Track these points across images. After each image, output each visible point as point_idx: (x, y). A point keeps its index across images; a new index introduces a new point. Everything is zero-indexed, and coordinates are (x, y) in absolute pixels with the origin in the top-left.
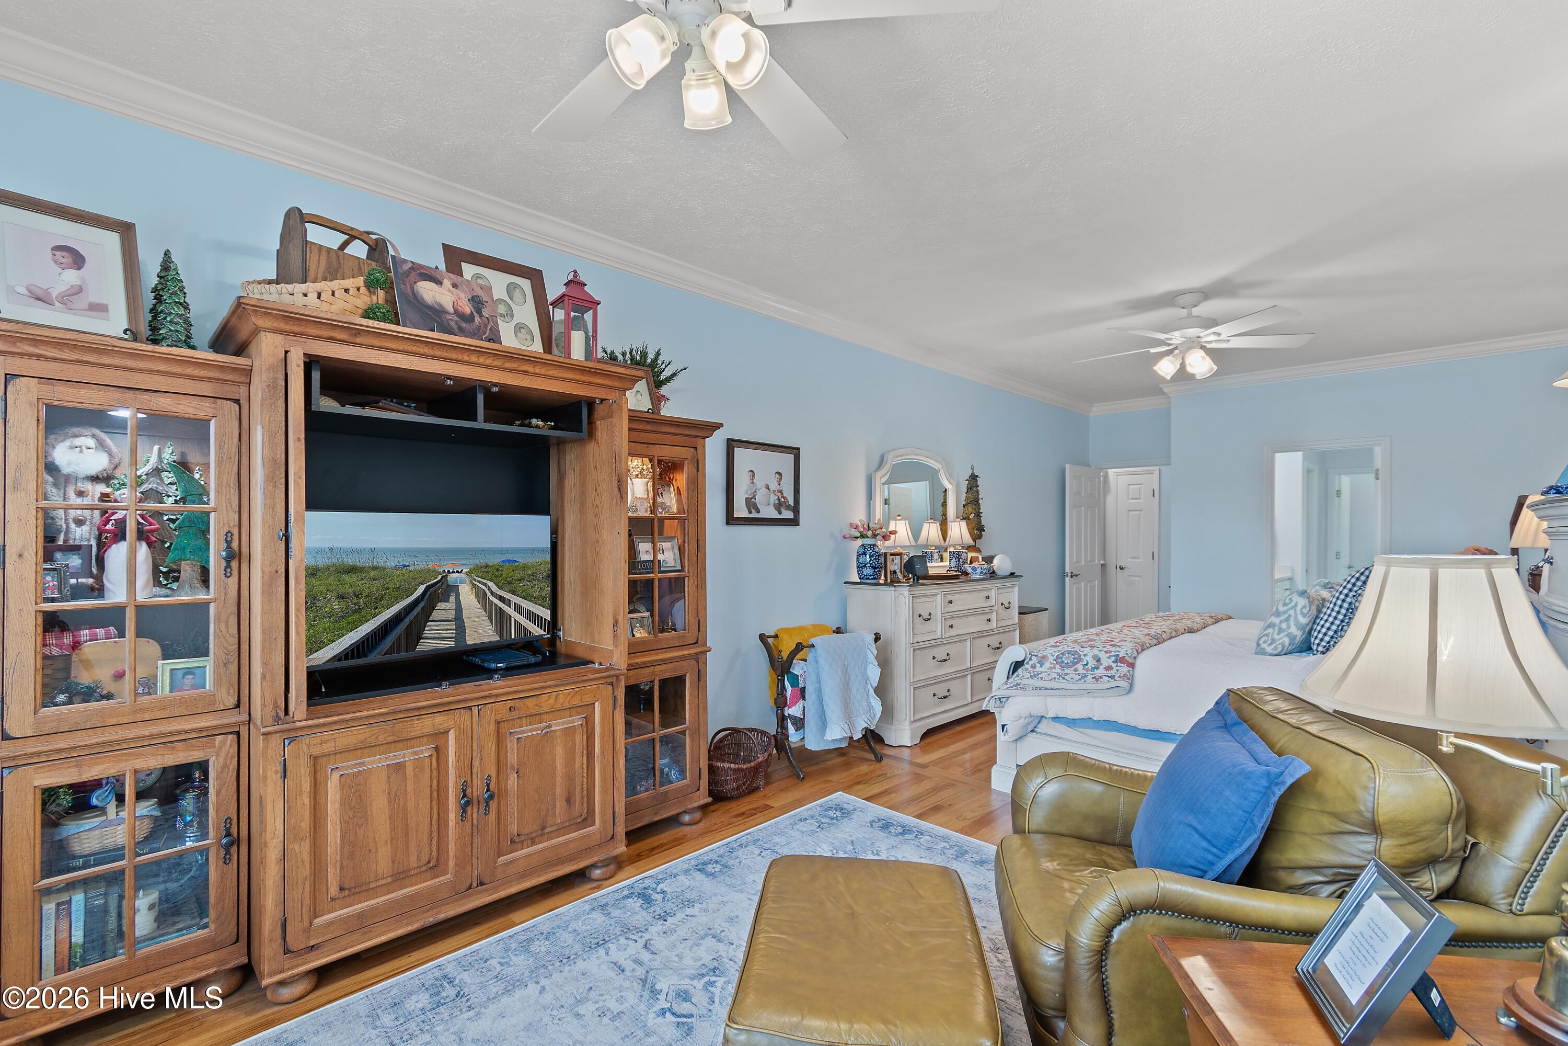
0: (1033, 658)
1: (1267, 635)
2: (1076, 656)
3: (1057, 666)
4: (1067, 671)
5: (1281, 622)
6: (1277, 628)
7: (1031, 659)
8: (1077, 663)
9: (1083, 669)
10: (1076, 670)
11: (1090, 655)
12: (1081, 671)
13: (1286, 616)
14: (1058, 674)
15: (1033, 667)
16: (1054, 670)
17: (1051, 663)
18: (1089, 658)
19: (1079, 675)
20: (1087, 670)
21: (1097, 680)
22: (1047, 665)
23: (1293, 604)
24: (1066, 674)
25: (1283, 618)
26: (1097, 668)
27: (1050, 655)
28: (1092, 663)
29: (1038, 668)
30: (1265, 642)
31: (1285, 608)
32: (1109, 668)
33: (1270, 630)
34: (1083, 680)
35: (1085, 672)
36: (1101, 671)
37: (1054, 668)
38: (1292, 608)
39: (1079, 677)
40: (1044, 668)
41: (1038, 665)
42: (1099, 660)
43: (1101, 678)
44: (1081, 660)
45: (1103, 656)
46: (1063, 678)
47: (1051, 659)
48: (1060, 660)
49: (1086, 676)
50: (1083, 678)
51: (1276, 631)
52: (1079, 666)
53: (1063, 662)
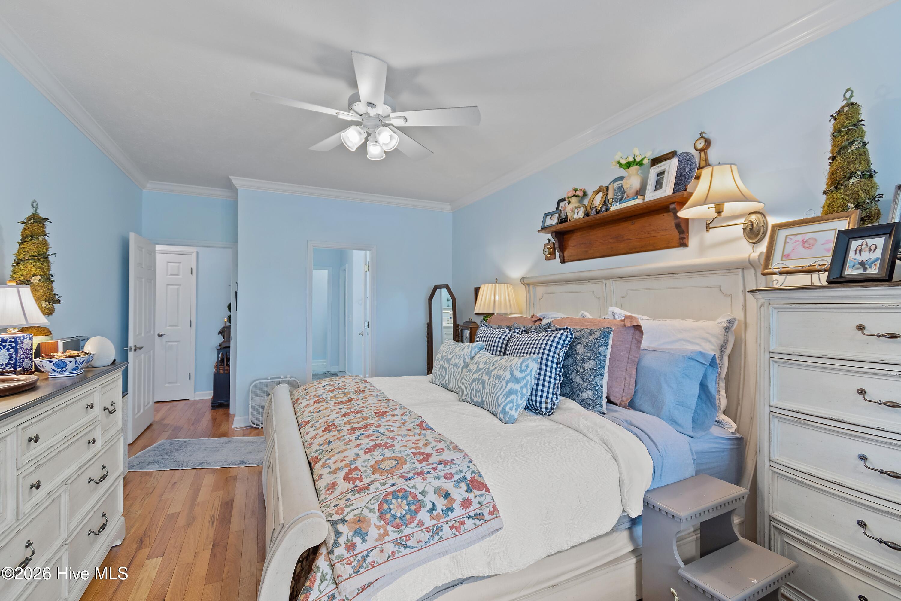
0: (340, 527)
1: (512, 402)
2: (410, 498)
3: (389, 528)
4: (407, 531)
5: (522, 388)
6: (519, 394)
7: (338, 534)
8: (417, 511)
9: (432, 518)
10: (421, 523)
11: (430, 490)
12: (429, 522)
13: (525, 381)
14: (396, 542)
15: (351, 547)
16: (387, 539)
17: (378, 527)
18: (431, 497)
19: (428, 530)
20: (438, 517)
21: (458, 529)
22: (373, 533)
23: (529, 370)
24: (409, 537)
25: (523, 384)
26: (450, 509)
27: (366, 512)
28: (441, 504)
29: (360, 547)
30: (511, 409)
31: (523, 375)
32: (466, 503)
33: (513, 397)
34: (436, 538)
35: (434, 522)
36: (458, 512)
37: (386, 534)
38: (529, 374)
39: (428, 535)
40: (371, 542)
41: (358, 540)
42: (447, 495)
43: (462, 523)
44: (421, 504)
45: (448, 485)
46: (406, 546)
47: (373, 518)
48: (388, 516)
49: (440, 528)
50: (436, 533)
51: (519, 397)
52: (423, 515)
53: (395, 516)
